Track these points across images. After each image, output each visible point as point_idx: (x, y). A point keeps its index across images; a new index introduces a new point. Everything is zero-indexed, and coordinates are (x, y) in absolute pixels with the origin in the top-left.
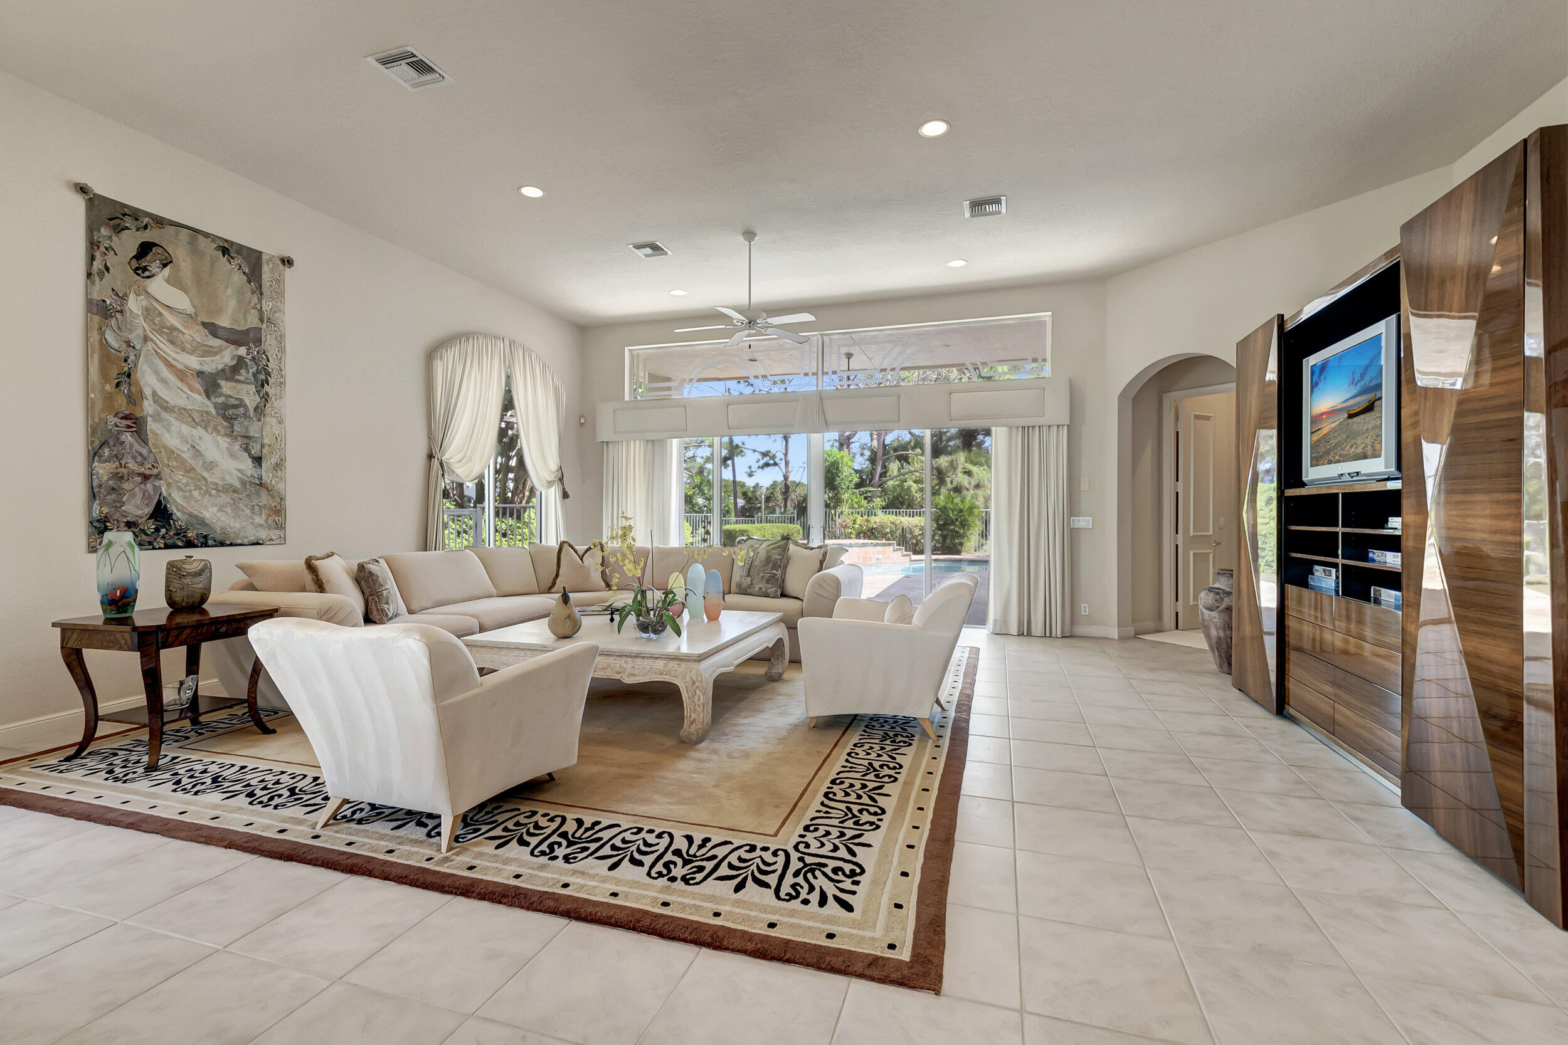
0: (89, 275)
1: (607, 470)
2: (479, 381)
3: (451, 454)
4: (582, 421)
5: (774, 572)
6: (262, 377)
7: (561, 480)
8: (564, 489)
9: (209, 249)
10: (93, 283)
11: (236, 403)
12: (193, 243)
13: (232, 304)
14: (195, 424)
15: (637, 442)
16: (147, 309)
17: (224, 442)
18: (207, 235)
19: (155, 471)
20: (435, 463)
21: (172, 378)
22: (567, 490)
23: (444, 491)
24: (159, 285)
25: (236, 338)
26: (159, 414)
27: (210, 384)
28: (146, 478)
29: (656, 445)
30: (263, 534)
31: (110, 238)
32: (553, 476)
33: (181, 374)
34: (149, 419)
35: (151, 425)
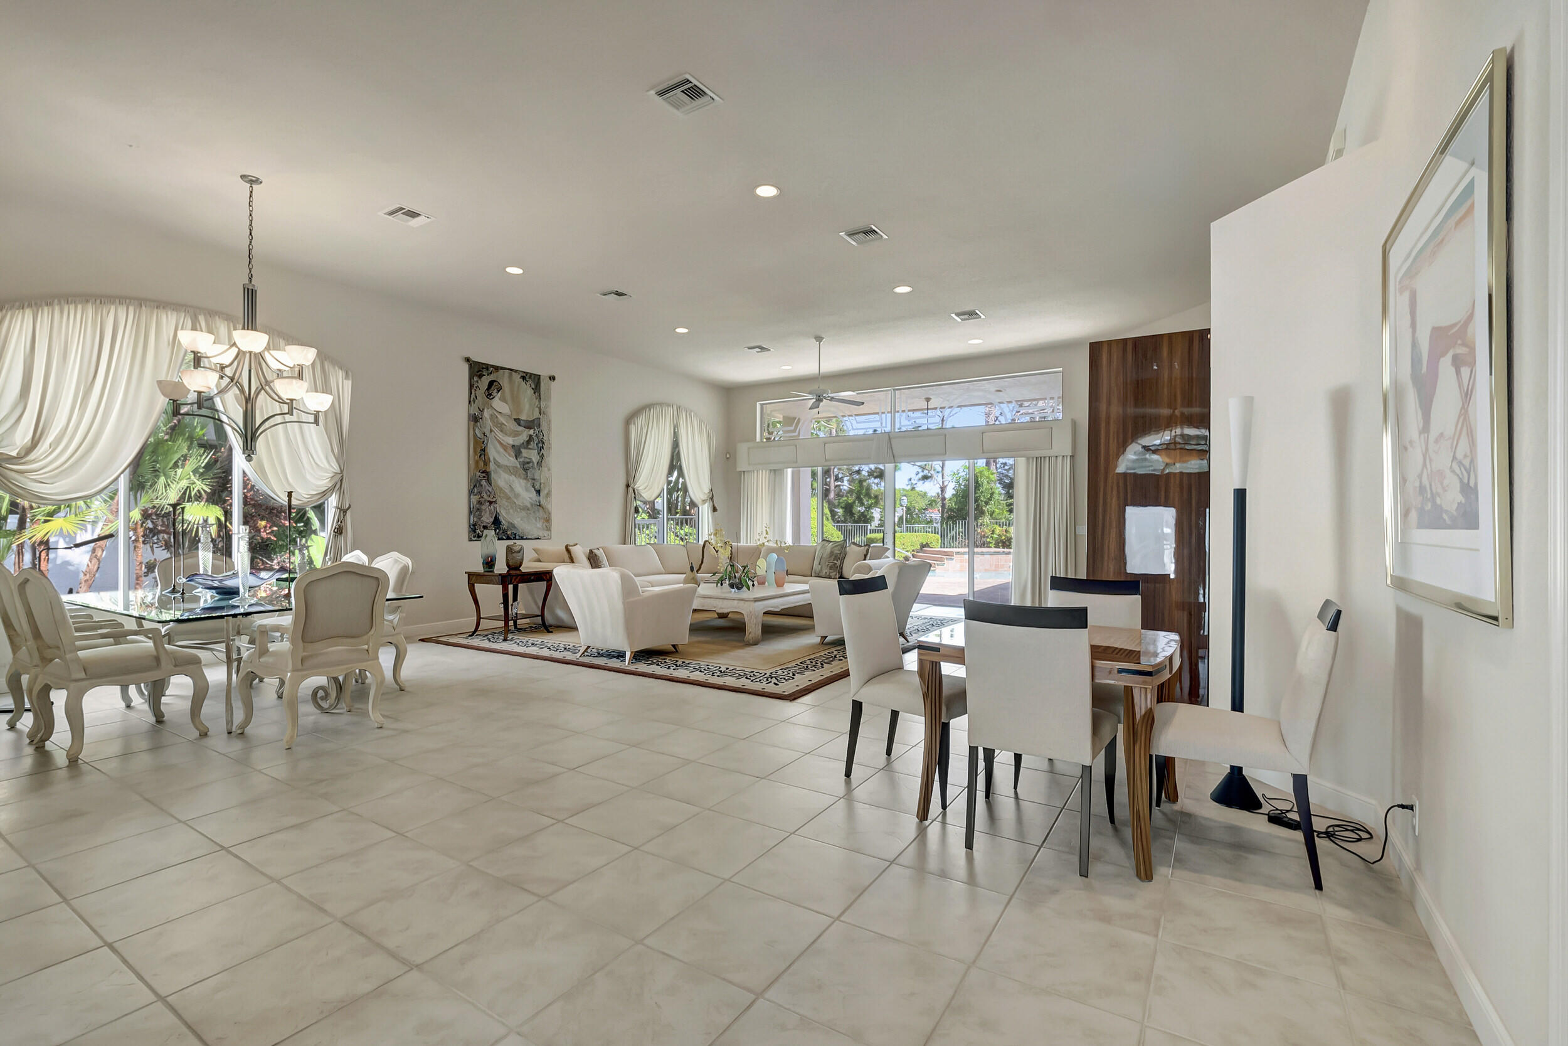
0: (470, 402)
1: (744, 491)
2: (657, 436)
3: (640, 485)
4: (728, 456)
5: (835, 562)
6: (540, 445)
7: (712, 498)
8: (714, 505)
9: (517, 377)
10: (471, 406)
11: (528, 460)
12: (510, 376)
13: (527, 406)
14: (511, 473)
15: (764, 471)
16: (491, 415)
17: (523, 482)
18: (516, 371)
19: (494, 500)
20: (631, 490)
21: (502, 450)
22: (716, 506)
23: (635, 508)
24: (497, 403)
25: (530, 425)
26: (496, 469)
27: (517, 451)
28: (491, 503)
29: (777, 473)
30: (541, 534)
31: (477, 382)
32: (706, 497)
33: (504, 447)
34: (492, 473)
35: (493, 475)
